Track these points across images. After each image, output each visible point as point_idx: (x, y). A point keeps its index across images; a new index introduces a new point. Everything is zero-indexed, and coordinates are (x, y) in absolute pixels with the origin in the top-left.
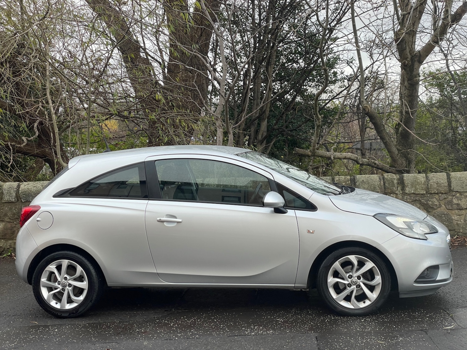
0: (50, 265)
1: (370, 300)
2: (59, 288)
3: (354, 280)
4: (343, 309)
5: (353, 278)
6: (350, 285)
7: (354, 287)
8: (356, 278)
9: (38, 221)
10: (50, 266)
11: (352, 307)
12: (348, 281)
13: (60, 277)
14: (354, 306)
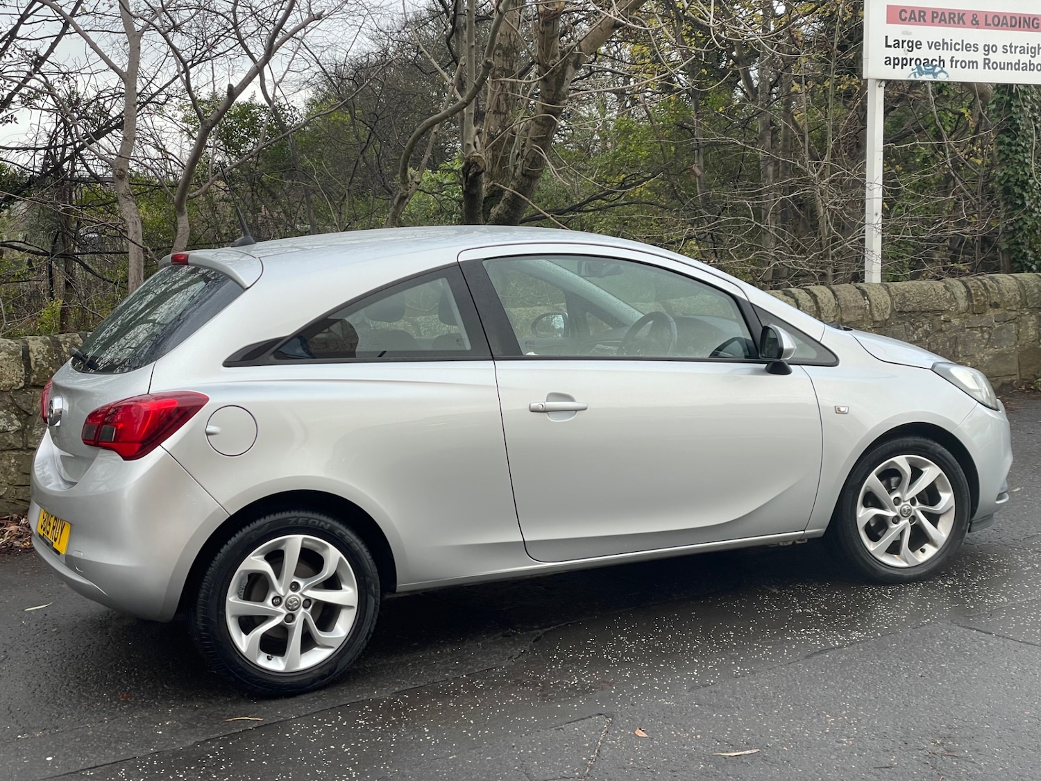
0: (254, 555)
1: (935, 545)
2: (279, 614)
3: (905, 507)
4: (890, 571)
5: (902, 504)
6: (896, 520)
7: (904, 522)
8: (909, 503)
9: (208, 434)
10: (253, 558)
11: (905, 565)
12: (894, 510)
13: (281, 584)
14: (907, 562)
